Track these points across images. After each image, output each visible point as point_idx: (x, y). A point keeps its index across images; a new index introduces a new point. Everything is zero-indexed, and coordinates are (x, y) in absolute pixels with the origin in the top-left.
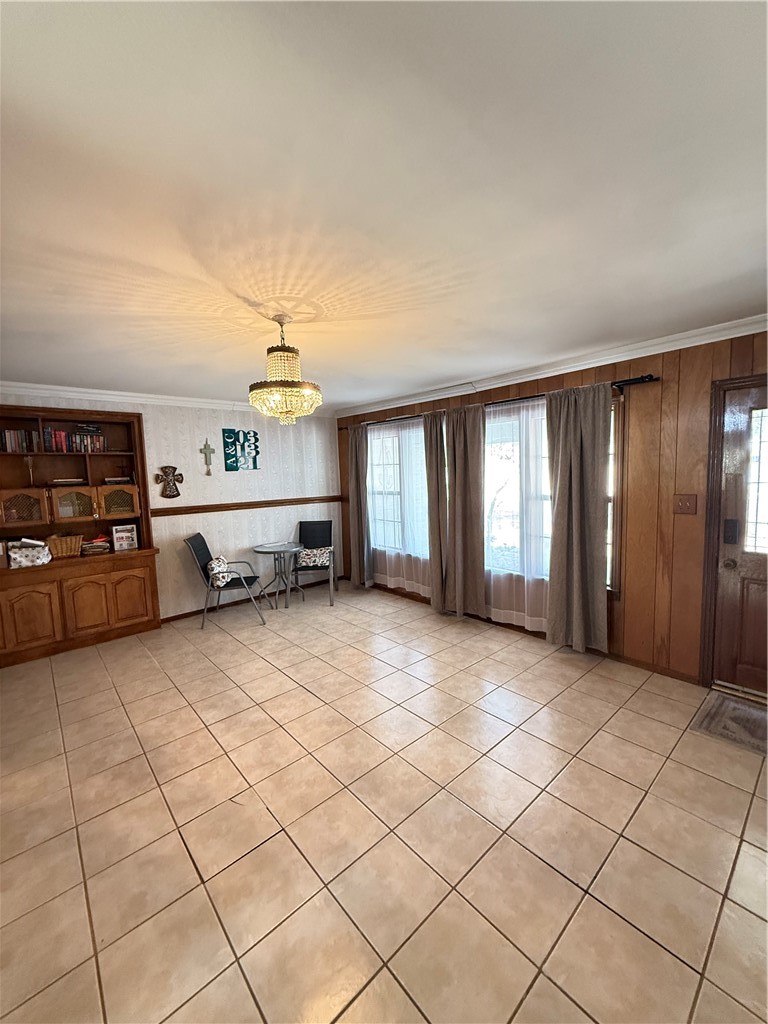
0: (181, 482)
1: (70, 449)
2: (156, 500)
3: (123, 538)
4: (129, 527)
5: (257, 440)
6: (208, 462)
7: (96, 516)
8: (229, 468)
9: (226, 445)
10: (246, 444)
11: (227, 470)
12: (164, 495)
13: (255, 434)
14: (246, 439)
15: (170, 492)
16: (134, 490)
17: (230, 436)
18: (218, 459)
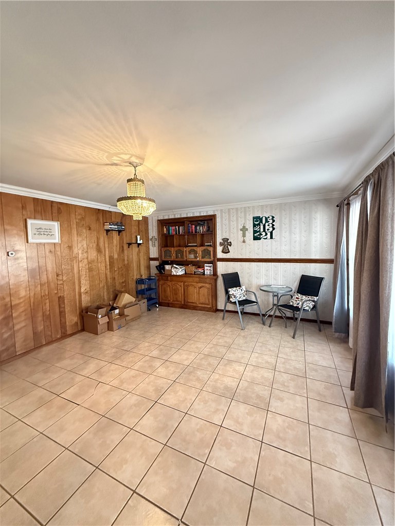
0: (230, 246)
1: (196, 232)
2: (220, 255)
3: (208, 270)
4: (210, 265)
5: (274, 221)
6: (244, 236)
7: (198, 259)
8: (255, 238)
9: (254, 226)
10: (267, 224)
11: (254, 240)
12: (223, 252)
13: (273, 217)
14: (267, 221)
15: (226, 251)
16: (211, 249)
17: (257, 220)
18: (250, 234)
